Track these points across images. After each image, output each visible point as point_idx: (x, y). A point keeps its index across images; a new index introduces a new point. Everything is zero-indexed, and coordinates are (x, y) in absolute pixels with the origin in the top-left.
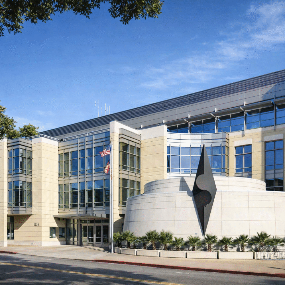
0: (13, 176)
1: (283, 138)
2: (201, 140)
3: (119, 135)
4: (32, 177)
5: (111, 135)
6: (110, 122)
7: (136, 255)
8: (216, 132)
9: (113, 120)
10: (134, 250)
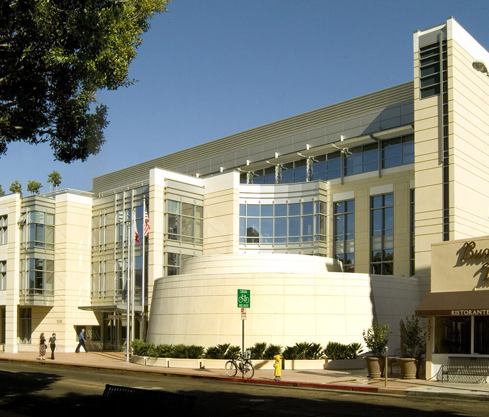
0: (27, 252)
1: (392, 191)
2: (274, 193)
3: (165, 188)
4: (54, 252)
5: (151, 189)
6: (150, 170)
7: (168, 367)
8: (307, 181)
9: (153, 167)
10: (165, 360)
